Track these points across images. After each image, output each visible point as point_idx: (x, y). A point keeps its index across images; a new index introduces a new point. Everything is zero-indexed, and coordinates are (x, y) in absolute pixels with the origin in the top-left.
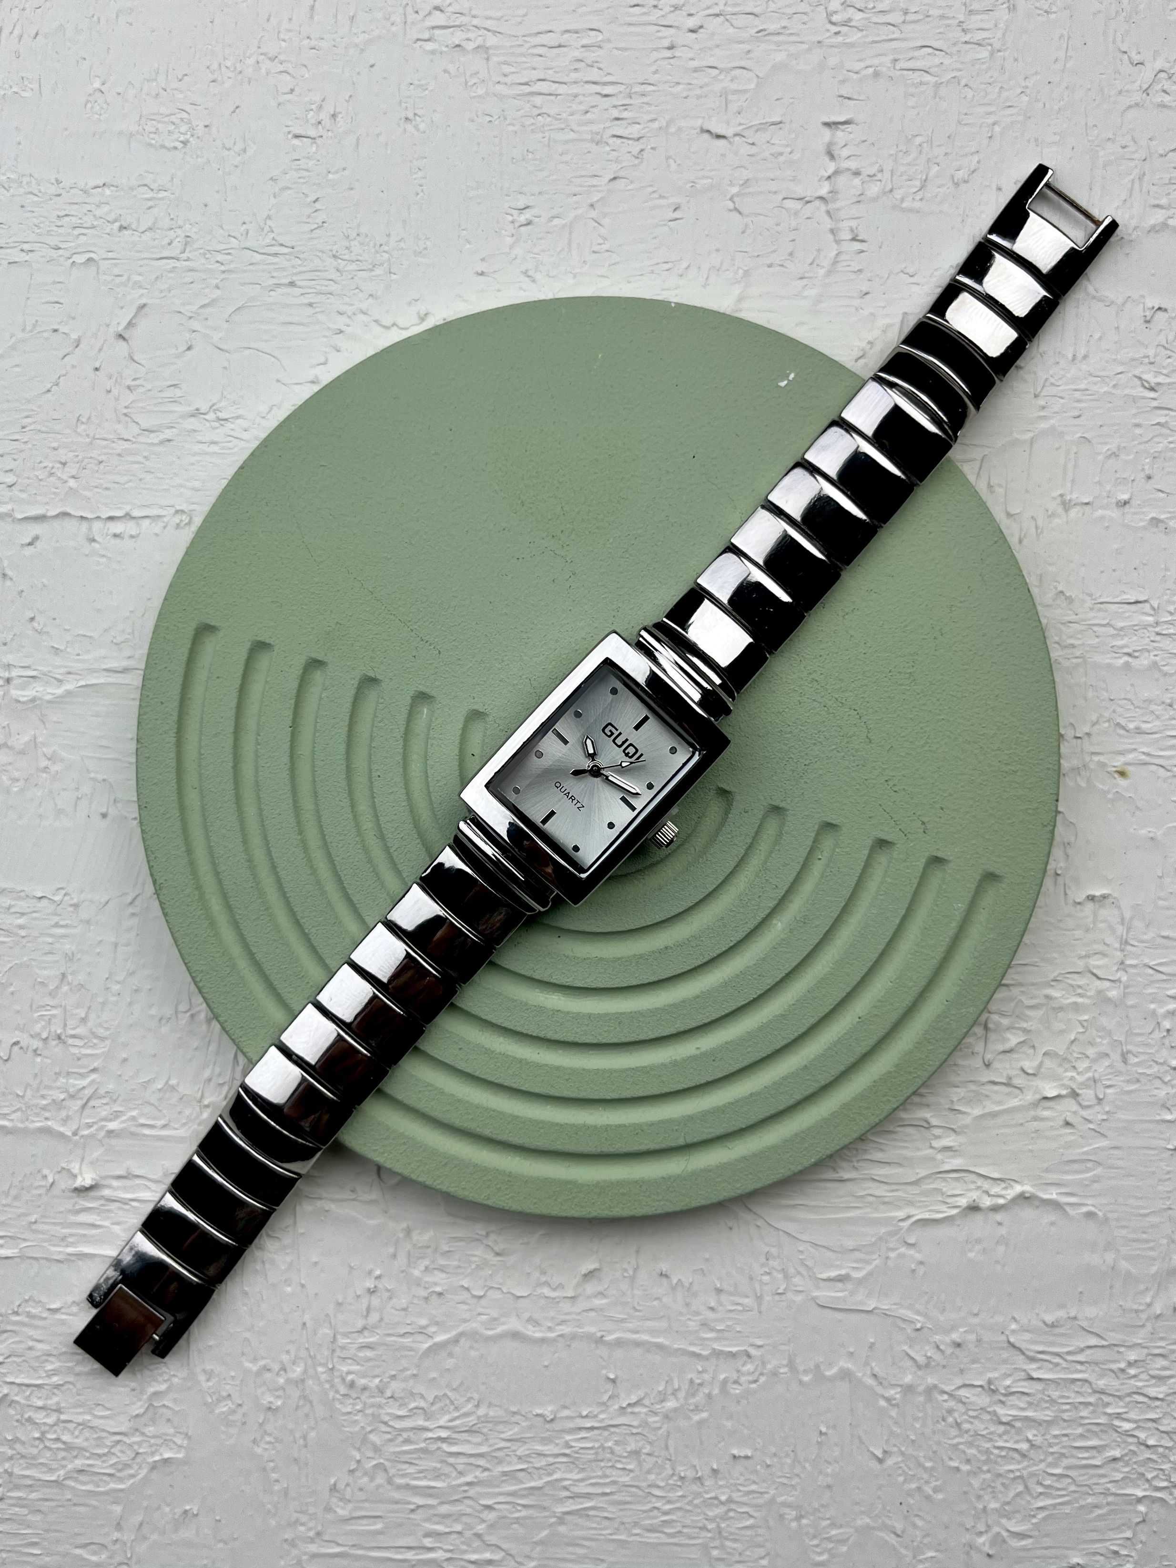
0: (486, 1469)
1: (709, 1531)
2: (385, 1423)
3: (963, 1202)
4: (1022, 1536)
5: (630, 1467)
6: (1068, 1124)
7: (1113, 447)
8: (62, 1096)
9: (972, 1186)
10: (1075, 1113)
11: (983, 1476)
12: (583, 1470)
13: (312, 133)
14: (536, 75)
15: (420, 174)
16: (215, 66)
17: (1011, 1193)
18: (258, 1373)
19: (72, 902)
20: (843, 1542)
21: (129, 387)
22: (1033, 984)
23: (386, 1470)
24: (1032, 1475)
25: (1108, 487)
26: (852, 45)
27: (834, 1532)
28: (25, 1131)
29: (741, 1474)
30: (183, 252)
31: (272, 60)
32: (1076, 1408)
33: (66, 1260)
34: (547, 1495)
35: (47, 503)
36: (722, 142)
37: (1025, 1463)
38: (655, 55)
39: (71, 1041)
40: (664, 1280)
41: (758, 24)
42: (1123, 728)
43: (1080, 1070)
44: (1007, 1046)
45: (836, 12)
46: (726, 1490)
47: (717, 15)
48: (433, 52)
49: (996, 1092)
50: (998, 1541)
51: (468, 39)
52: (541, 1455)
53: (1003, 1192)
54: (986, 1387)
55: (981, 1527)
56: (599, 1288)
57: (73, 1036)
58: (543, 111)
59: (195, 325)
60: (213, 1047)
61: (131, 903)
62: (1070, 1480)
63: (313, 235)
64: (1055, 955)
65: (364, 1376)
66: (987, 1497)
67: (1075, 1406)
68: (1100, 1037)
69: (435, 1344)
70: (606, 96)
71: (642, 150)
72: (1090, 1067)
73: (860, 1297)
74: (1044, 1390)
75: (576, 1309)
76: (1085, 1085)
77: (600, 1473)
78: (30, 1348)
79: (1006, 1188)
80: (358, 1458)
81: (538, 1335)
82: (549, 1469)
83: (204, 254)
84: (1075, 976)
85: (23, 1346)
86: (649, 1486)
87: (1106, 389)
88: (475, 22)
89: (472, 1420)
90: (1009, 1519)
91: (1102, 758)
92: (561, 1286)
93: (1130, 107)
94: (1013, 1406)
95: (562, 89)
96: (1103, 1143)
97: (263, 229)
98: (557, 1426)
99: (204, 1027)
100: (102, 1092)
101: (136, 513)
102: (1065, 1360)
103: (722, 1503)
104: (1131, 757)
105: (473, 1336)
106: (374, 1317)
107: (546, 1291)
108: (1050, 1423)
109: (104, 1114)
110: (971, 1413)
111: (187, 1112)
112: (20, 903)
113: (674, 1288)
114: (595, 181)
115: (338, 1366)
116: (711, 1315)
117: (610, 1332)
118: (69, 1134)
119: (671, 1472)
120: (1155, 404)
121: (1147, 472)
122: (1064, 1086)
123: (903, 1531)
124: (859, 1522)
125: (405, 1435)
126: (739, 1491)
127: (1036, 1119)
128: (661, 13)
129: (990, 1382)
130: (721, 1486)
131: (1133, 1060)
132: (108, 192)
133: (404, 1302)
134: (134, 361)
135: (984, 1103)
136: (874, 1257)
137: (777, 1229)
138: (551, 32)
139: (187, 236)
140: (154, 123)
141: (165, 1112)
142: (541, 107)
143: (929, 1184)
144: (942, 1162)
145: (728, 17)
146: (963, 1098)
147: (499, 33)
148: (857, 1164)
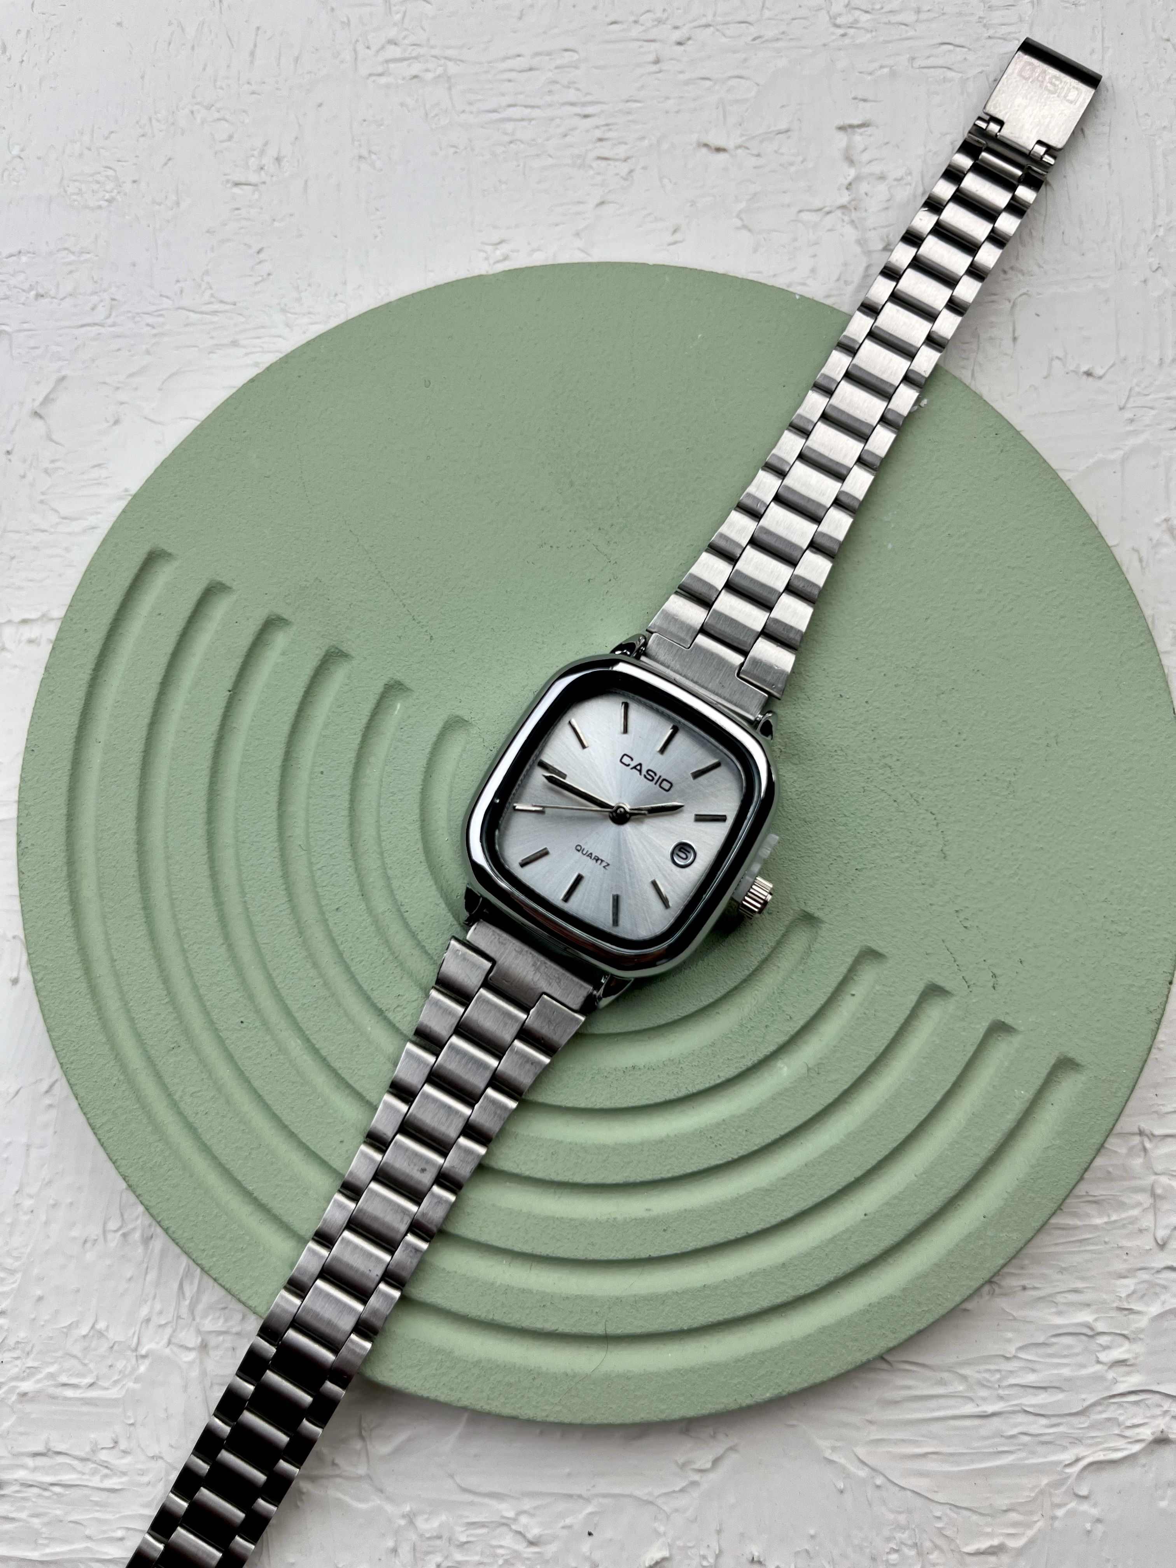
3: (1147, 1433)
9: (1158, 1411)
13: (254, 178)
14: (506, 100)
15: (378, 214)
16: (145, 120)
21: (46, 471)
26: (862, 46)
30: (109, 316)
31: (209, 108)
36: (721, 156)
38: (640, 71)
41: (753, 31)
45: (840, 15)
47: (708, 26)
48: (388, 86)
51: (427, 70)
58: (516, 137)
59: (123, 396)
60: (152, 1276)
61: (47, 1092)
63: (257, 290)
70: (586, 116)
71: (631, 171)
83: (134, 318)
88: (434, 52)
95: (536, 113)
97: (200, 286)
99: (140, 1250)
100: (11, 1342)
109: (15, 1370)
111: (120, 1365)
114: (578, 208)
128: (643, 28)
132: (24, 259)
134: (52, 440)
135: (1163, 1297)
136: (1036, 1519)
137: (903, 1488)
138: (519, 56)
139: (113, 299)
140: (76, 184)
141: (92, 1366)
142: (513, 133)
143: (1101, 1412)
144: (1115, 1381)
145: (718, 27)
146: (1134, 1292)
147: (462, 61)
148: (1001, 1392)
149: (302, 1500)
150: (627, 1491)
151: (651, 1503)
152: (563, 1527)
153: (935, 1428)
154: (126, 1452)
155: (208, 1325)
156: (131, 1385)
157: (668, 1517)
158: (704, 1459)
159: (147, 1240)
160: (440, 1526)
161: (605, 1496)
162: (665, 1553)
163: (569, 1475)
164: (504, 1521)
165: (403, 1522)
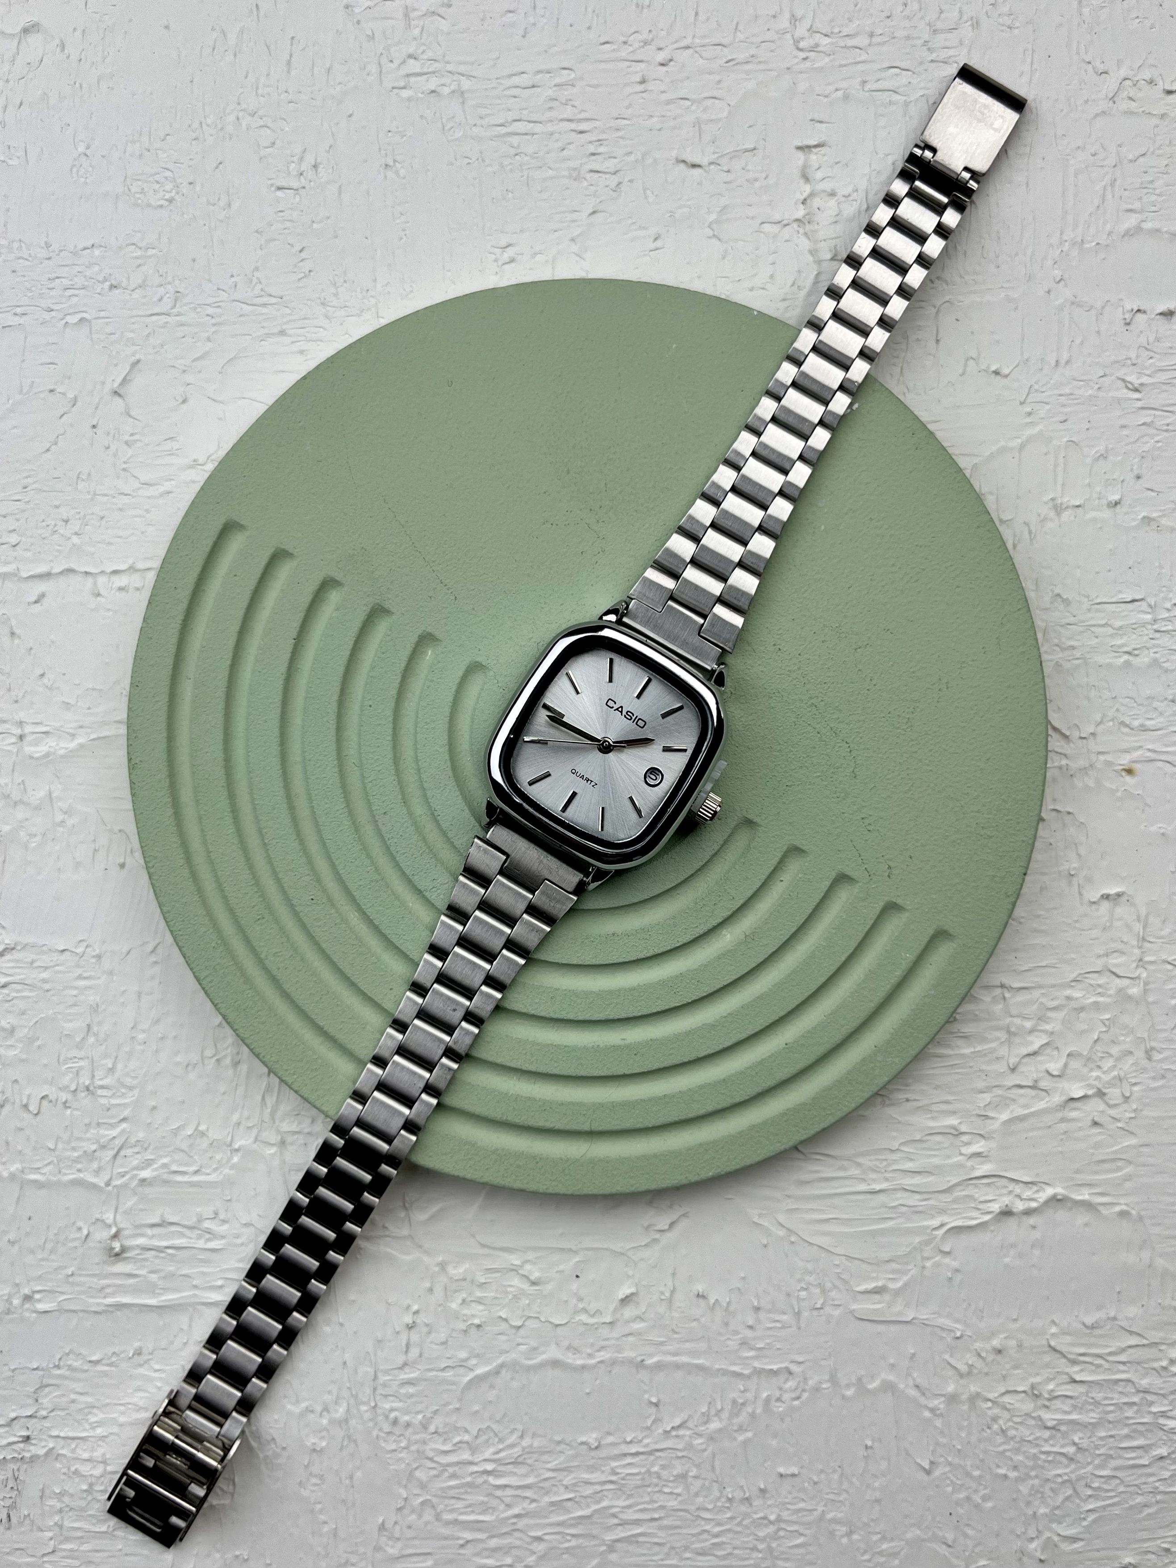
0: (533, 1501)
1: (760, 1552)
2: (431, 1459)
3: (996, 1207)
4: (1073, 1539)
5: (676, 1491)
6: (1095, 1124)
7: (1101, 448)
8: (94, 1147)
9: (1005, 1191)
10: (1103, 1112)
11: (1031, 1482)
12: (630, 1496)
13: (295, 184)
14: (510, 116)
15: (403, 219)
16: (196, 125)
17: (1043, 1196)
18: (302, 1415)
19: (94, 954)
20: (895, 1555)
21: (126, 443)
22: (1054, 986)
23: (433, 1506)
24: (1080, 1478)
25: (1098, 489)
26: (821, 69)
27: (885, 1546)
28: (59, 1183)
29: (790, 1493)
30: (174, 307)
31: (253, 115)
32: (1121, 1409)
33: (104, 1311)
34: (597, 1523)
35: (52, 561)
36: (698, 171)
37: (1073, 1466)
38: (629, 90)
39: (100, 1092)
40: (701, 1300)
41: (728, 54)
42: (1127, 726)
43: (1105, 1069)
44: (1030, 1049)
45: (802, 39)
46: (776, 1510)
47: (687, 47)
48: (409, 99)
49: (1022, 1095)
50: (1049, 1545)
51: (443, 85)
52: (588, 1483)
53: (1036, 1196)
54: (1030, 1393)
55: (1032, 1533)
56: (638, 1312)
57: (102, 1087)
58: (520, 151)
59: (189, 378)
60: (241, 1091)
61: (152, 952)
62: (1118, 1481)
63: (301, 284)
64: (1073, 956)
65: (407, 1412)
66: (1037, 1503)
67: (1119, 1407)
68: (1123, 1035)
69: (476, 1377)
70: (581, 132)
71: (620, 183)
72: (1115, 1066)
73: (897, 1308)
74: (1087, 1393)
75: (616, 1334)
76: (1110, 1084)
77: (647, 1499)
78: (73, 1401)
79: (1037, 1191)
80: (405, 1496)
81: (579, 1362)
82: (597, 1496)
83: (195, 309)
84: (1096, 975)
85: (65, 1399)
86: (698, 1509)
87: (1090, 392)
88: (450, 67)
89: (517, 1451)
90: (1060, 1523)
91: (1109, 758)
92: (598, 1312)
93: (1097, 115)
94: (1057, 1410)
95: (538, 128)
96: (1133, 1141)
97: (251, 281)
98: (603, 1453)
99: (230, 1072)
100: (133, 1140)
101: (140, 565)
102: (1107, 1361)
103: (772, 1523)
104: (1136, 755)
105: (514, 1367)
106: (414, 1353)
107: (584, 1318)
108: (1095, 1425)
109: (135, 1163)
110: (1018, 1420)
111: (218, 1157)
112: (44, 957)
113: (712, 1308)
114: (574, 216)
115: (379, 1404)
116: (749, 1333)
117: (651, 1355)
118: (102, 1185)
119: (718, 1494)
120: (1139, 404)
121: (1136, 472)
122: (1089, 1086)
123: (954, 1541)
124: (909, 1535)
125: (451, 1470)
126: (788, 1509)
127: (1063, 1120)
128: (631, 49)
129: (1033, 1387)
130: (769, 1506)
131: (1157, 1056)
132: (97, 252)
133: (442, 1336)
134: (130, 416)
135: (1011, 1107)
136: (910, 1267)
137: (811, 1244)
138: (523, 73)
139: (178, 292)
140: (139, 183)
141: (196, 1157)
142: (518, 147)
143: (961, 1191)
144: (973, 1168)
145: (698, 49)
146: (990, 1103)
147: (474, 77)
148: (887, 1175)
149: (360, 1254)
150: (606, 1246)
151: (623, 1254)
152: (557, 1272)
153: (837, 1201)
154: (224, 1222)
155: (286, 1127)
156: (227, 1171)
157: (636, 1264)
158: (663, 1222)
159: (236, 1064)
160: (465, 1271)
161: (588, 1249)
162: (633, 1290)
163: (562, 1235)
164: (512, 1267)
165: (437, 1269)
